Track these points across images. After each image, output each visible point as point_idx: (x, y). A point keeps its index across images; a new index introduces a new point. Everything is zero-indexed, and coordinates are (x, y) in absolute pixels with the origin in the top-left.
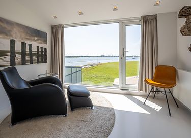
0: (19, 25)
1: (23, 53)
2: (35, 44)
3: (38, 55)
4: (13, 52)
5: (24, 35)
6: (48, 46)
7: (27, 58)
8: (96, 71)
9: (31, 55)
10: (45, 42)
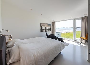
0: (46, 24)
1: (47, 29)
2: (49, 27)
3: (49, 29)
4: (45, 29)
5: (47, 26)
6: (51, 27)
7: (47, 30)
8: (69, 35)
9: (48, 30)
10: (51, 26)
